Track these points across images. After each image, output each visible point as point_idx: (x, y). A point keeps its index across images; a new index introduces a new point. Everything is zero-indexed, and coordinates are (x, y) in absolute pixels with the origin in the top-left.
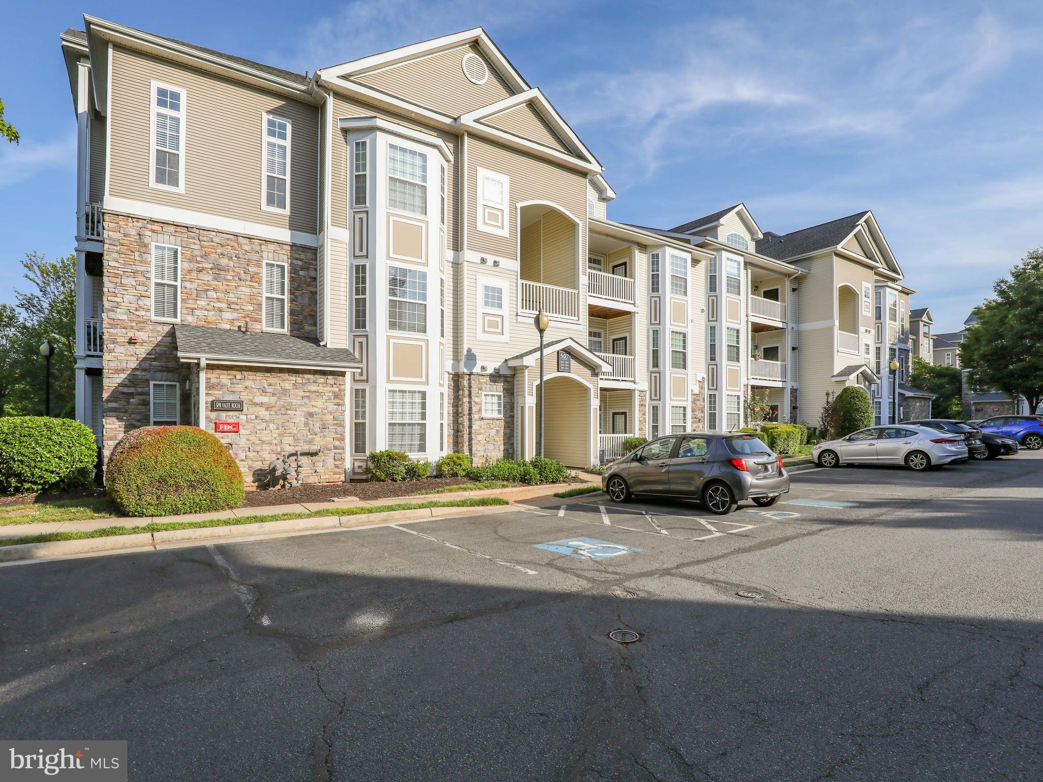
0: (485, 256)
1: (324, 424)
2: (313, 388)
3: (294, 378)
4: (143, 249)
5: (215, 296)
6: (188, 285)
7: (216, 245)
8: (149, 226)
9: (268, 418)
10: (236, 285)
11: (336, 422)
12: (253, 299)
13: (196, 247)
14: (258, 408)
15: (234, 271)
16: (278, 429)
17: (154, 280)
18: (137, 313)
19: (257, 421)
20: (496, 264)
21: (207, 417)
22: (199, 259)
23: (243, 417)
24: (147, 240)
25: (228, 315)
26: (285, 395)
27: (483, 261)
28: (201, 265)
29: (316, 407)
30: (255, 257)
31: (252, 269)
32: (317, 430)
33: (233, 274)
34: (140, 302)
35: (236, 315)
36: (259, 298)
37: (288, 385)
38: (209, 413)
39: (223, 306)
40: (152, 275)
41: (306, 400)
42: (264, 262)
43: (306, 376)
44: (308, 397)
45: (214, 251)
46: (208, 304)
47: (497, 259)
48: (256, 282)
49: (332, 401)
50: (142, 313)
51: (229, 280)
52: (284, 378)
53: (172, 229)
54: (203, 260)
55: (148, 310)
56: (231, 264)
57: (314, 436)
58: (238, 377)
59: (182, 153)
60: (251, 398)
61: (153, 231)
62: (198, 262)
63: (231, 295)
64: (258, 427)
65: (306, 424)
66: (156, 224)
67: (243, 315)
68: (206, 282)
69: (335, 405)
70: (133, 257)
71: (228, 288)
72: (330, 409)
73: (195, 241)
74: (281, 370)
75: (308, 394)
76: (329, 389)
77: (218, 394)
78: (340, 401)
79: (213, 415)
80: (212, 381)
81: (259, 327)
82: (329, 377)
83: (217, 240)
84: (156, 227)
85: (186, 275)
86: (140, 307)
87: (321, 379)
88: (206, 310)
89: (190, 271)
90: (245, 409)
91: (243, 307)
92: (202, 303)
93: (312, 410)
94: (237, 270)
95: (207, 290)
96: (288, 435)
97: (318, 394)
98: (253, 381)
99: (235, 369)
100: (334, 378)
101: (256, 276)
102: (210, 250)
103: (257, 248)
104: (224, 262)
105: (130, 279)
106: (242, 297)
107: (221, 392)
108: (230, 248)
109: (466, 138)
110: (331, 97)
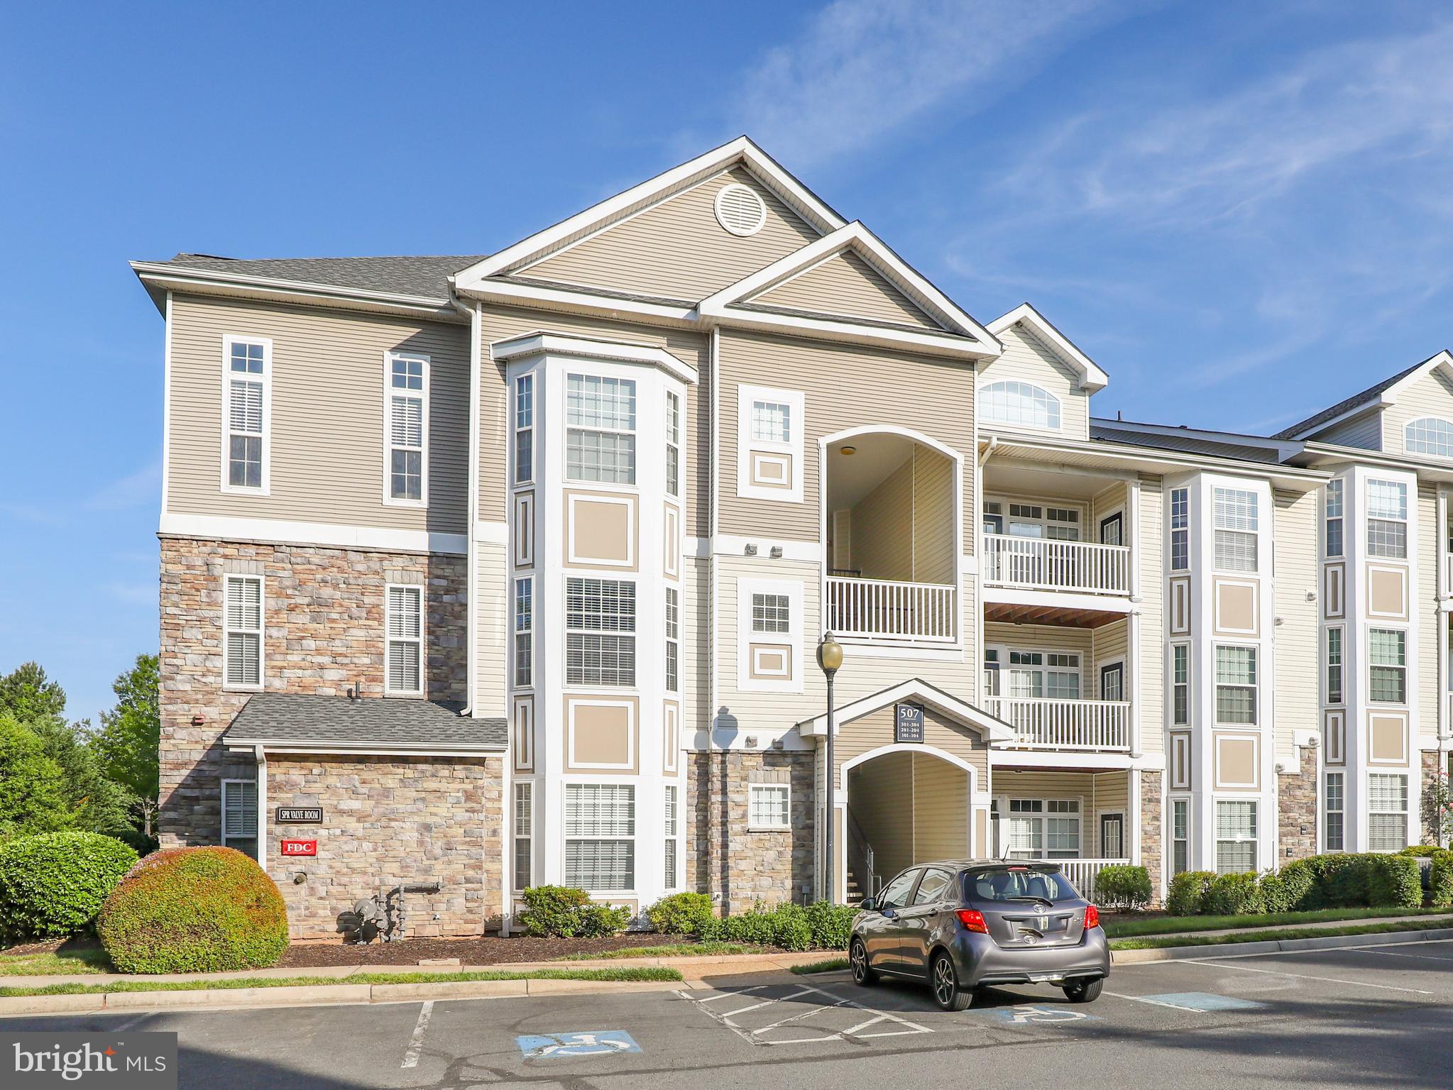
0: (752, 541)
1: (448, 843)
2: (432, 785)
3: (401, 771)
4: (212, 585)
5: (313, 647)
6: (274, 632)
7: (314, 567)
8: (221, 550)
9: (360, 833)
10: (345, 626)
11: (468, 839)
12: (371, 646)
13: (286, 574)
14: (345, 818)
15: (341, 606)
16: (375, 850)
17: (226, 630)
18: (204, 679)
19: (344, 838)
20: (776, 553)
21: (269, 833)
22: (289, 592)
23: (323, 833)
24: (217, 571)
25: (333, 674)
26: (387, 797)
27: (750, 551)
28: (293, 601)
29: (436, 815)
30: (372, 580)
31: (369, 600)
32: (438, 852)
33: (340, 610)
34: (208, 664)
35: (344, 672)
36: (380, 645)
37: (391, 782)
38: (273, 826)
39: (326, 660)
40: (225, 623)
41: (420, 805)
42: (388, 586)
43: (421, 767)
44: (423, 799)
45: (311, 577)
46: (304, 660)
47: (777, 543)
48: (375, 619)
49: (463, 804)
50: (210, 679)
51: (334, 621)
52: (386, 770)
53: (252, 551)
54: (297, 593)
55: (220, 674)
56: (338, 595)
57: (434, 862)
58: (315, 771)
59: (266, 436)
60: (335, 802)
61: (225, 557)
62: (288, 597)
63: (337, 643)
64: (346, 848)
65: (421, 843)
66: (229, 546)
67: (354, 673)
68: (301, 626)
69: (467, 811)
70: (198, 598)
71: (333, 632)
72: (458, 818)
73: (284, 565)
74: (381, 760)
75: (423, 795)
76: (457, 785)
77: (286, 797)
78: (474, 805)
79: (279, 830)
80: (278, 778)
81: (379, 689)
82: (457, 767)
83: (316, 560)
84: (230, 551)
85: (272, 617)
86: (209, 671)
87: (444, 771)
88: (300, 668)
89: (277, 612)
90: (326, 820)
91: (356, 660)
92: (295, 658)
93: (429, 820)
94: (346, 603)
95: (302, 638)
96: (391, 860)
97: (439, 794)
98: (337, 776)
99: (311, 759)
100: (465, 769)
101: (374, 610)
102: (305, 576)
103: (376, 566)
104: (327, 592)
105: (194, 631)
106: (354, 644)
107: (290, 795)
108: (335, 570)
109: (717, 337)
110: (479, 313)
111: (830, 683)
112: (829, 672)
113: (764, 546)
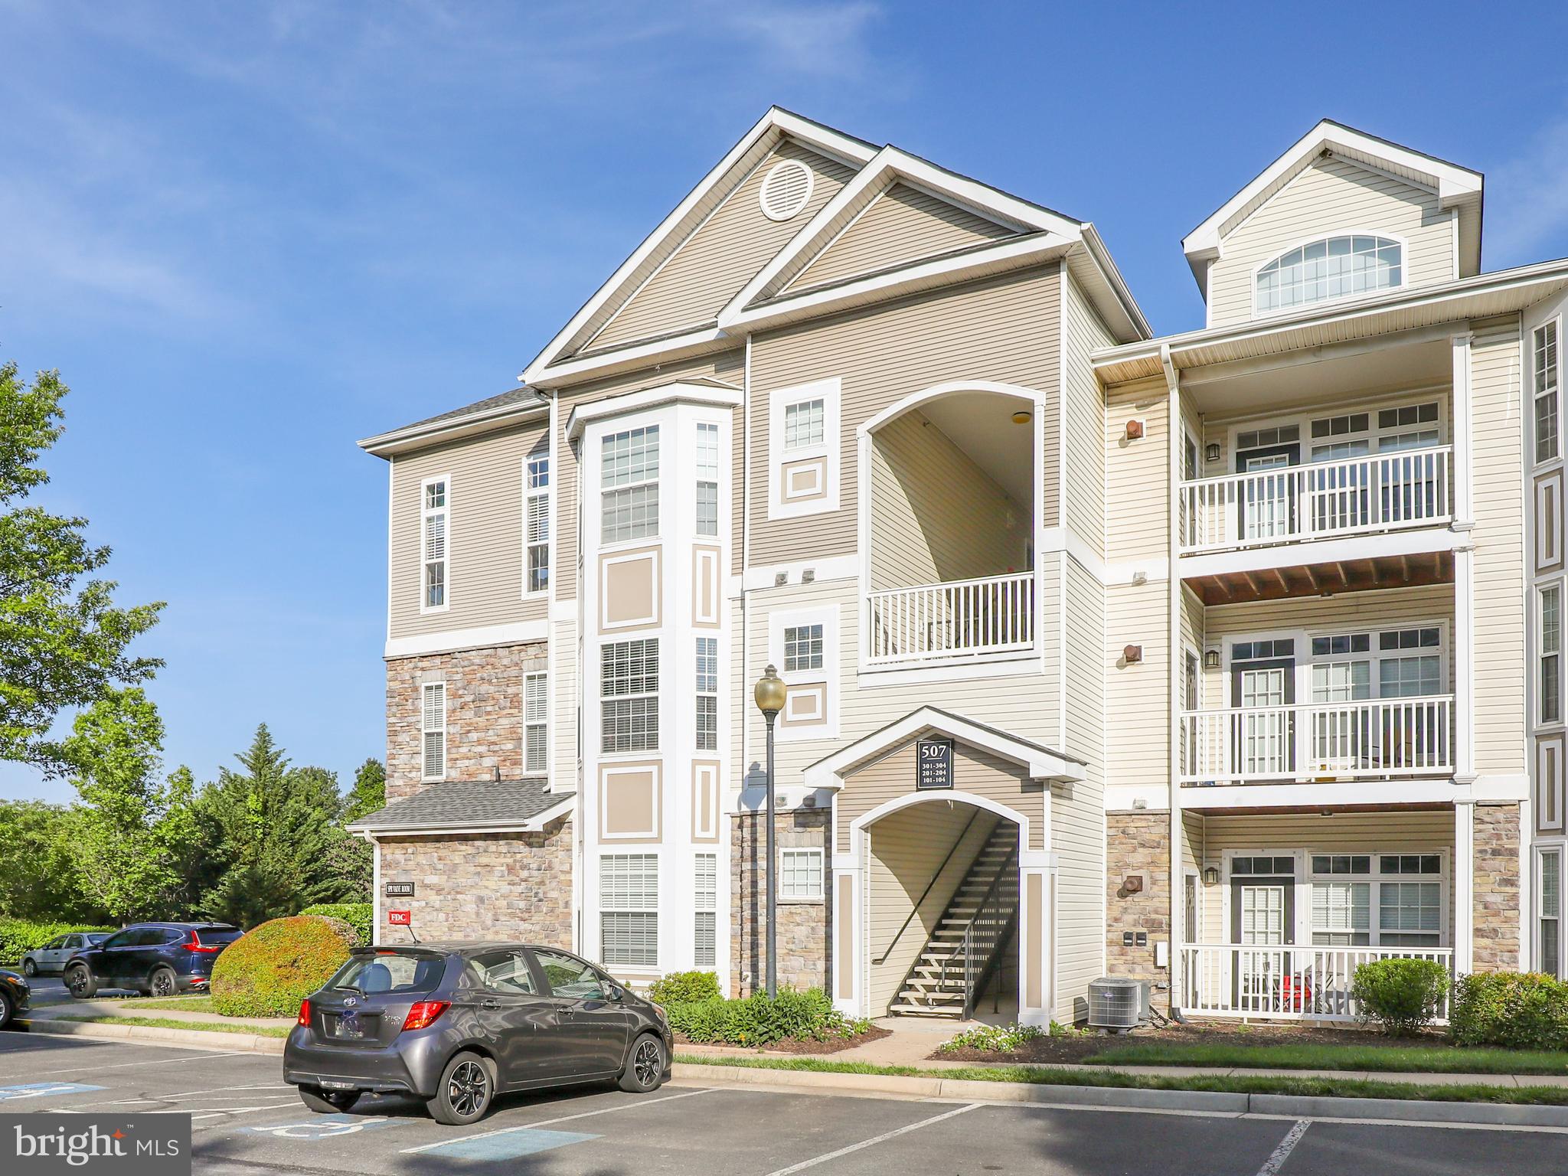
1: (495, 914)
2: (484, 860)
3: (464, 847)
4: (414, 695)
5: (475, 739)
6: (452, 730)
7: (476, 667)
8: (420, 664)
9: (437, 905)
10: (496, 717)
11: (509, 911)
12: (513, 730)
13: (459, 677)
14: (429, 891)
15: (493, 699)
16: (447, 921)
17: (424, 731)
18: (410, 776)
19: (428, 910)
20: (809, 576)
21: (382, 905)
22: (460, 692)
23: (415, 904)
24: (418, 682)
25: (488, 762)
26: (455, 872)
27: (781, 580)
28: (463, 700)
29: (487, 888)
30: (513, 672)
31: (511, 690)
32: (489, 923)
33: (492, 702)
34: (413, 762)
35: (496, 758)
36: (519, 730)
37: (458, 859)
38: (385, 899)
39: (482, 749)
40: (422, 725)
41: (477, 879)
42: (525, 675)
43: (478, 843)
44: (479, 873)
45: (474, 676)
46: (470, 751)
48: (515, 707)
49: (506, 878)
50: (413, 774)
51: (489, 713)
52: (455, 847)
53: (438, 660)
54: (466, 692)
55: (419, 770)
56: (492, 689)
57: (485, 932)
58: (410, 851)
59: (447, 560)
60: (422, 878)
61: (423, 669)
62: (461, 697)
63: (491, 732)
64: (428, 918)
65: (478, 914)
66: (425, 659)
67: (502, 758)
68: (468, 721)
69: (509, 884)
70: (407, 707)
71: (489, 723)
72: (503, 891)
73: (458, 669)
74: (451, 838)
75: (479, 869)
76: (502, 860)
77: (396, 875)
78: (514, 878)
79: (388, 901)
80: (389, 857)
81: (518, 772)
82: (501, 842)
83: (477, 661)
84: (425, 664)
85: (451, 716)
86: (413, 768)
87: (492, 846)
88: (467, 758)
89: (454, 711)
90: (416, 892)
91: (503, 747)
92: (464, 750)
93: (484, 893)
94: (496, 695)
95: (469, 732)
96: (457, 929)
97: (489, 869)
98: (426, 854)
99: (408, 840)
100: (507, 844)
101: (515, 700)
102: (471, 676)
103: (515, 658)
104: (485, 688)
105: (404, 735)
106: (502, 732)
107: (395, 872)
108: (490, 667)
109: (749, 346)
110: (556, 400)
111: (770, 727)
112: (770, 714)
113: (794, 571)
